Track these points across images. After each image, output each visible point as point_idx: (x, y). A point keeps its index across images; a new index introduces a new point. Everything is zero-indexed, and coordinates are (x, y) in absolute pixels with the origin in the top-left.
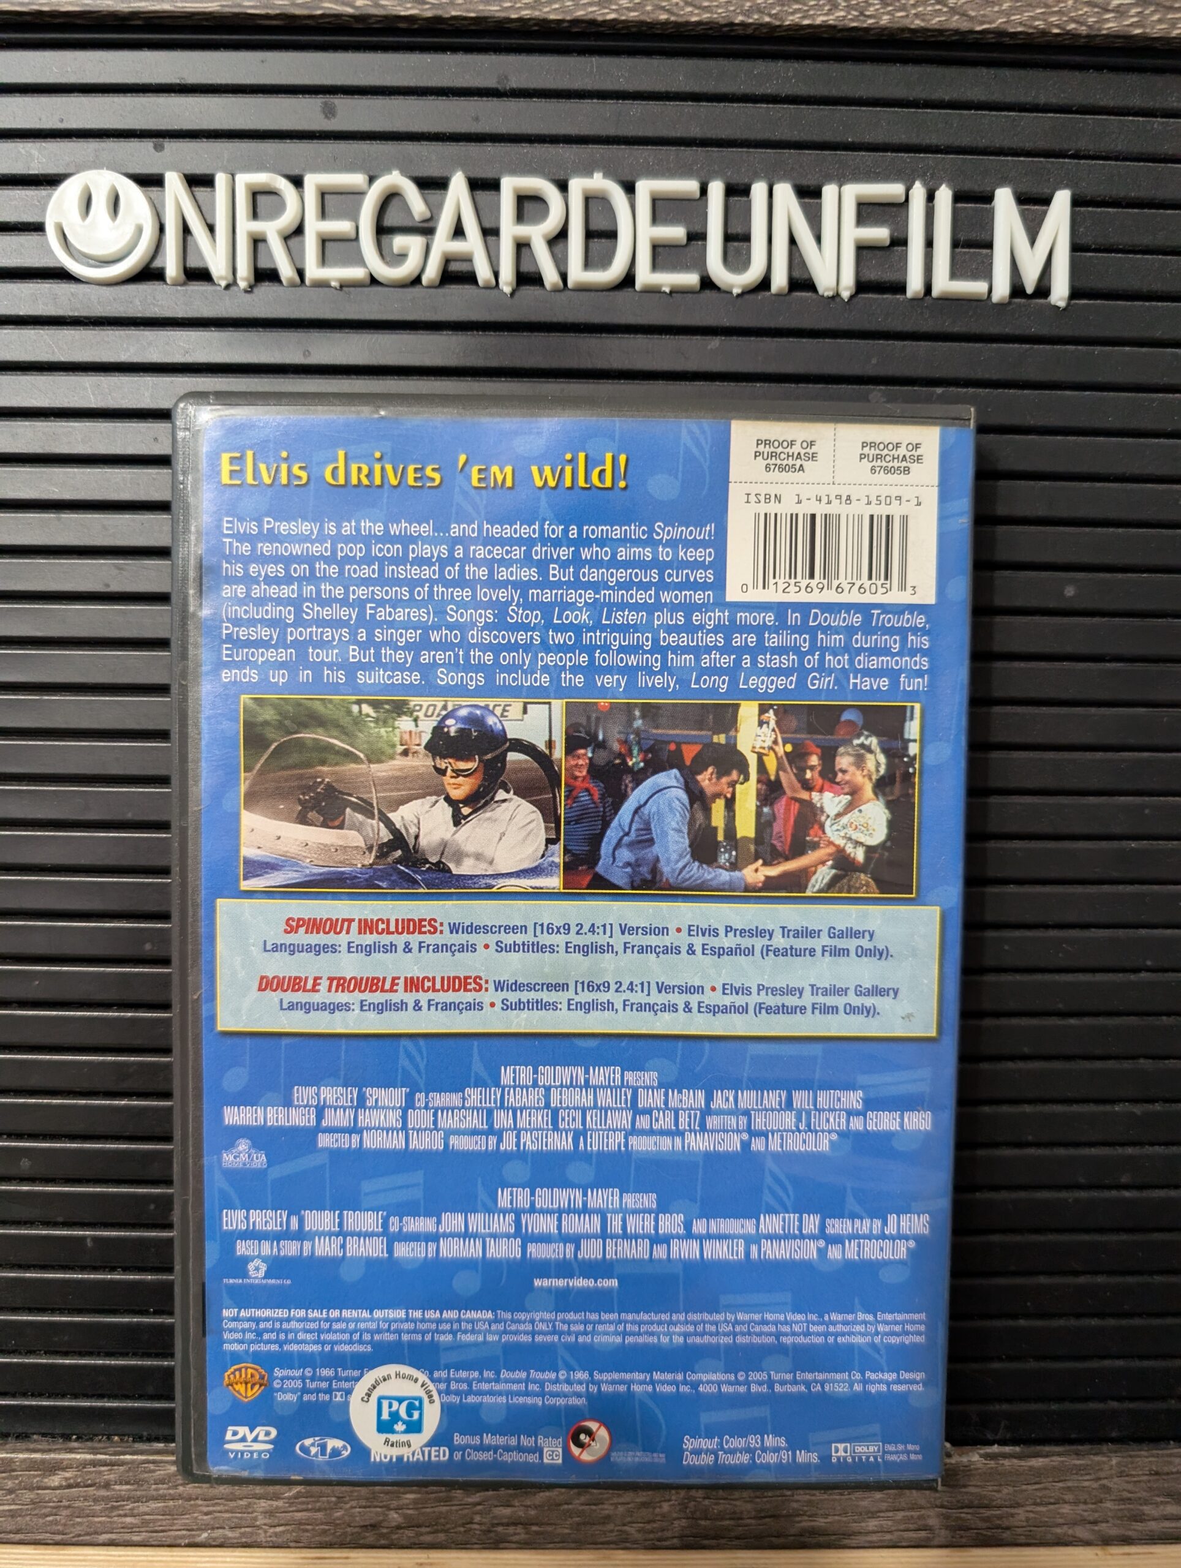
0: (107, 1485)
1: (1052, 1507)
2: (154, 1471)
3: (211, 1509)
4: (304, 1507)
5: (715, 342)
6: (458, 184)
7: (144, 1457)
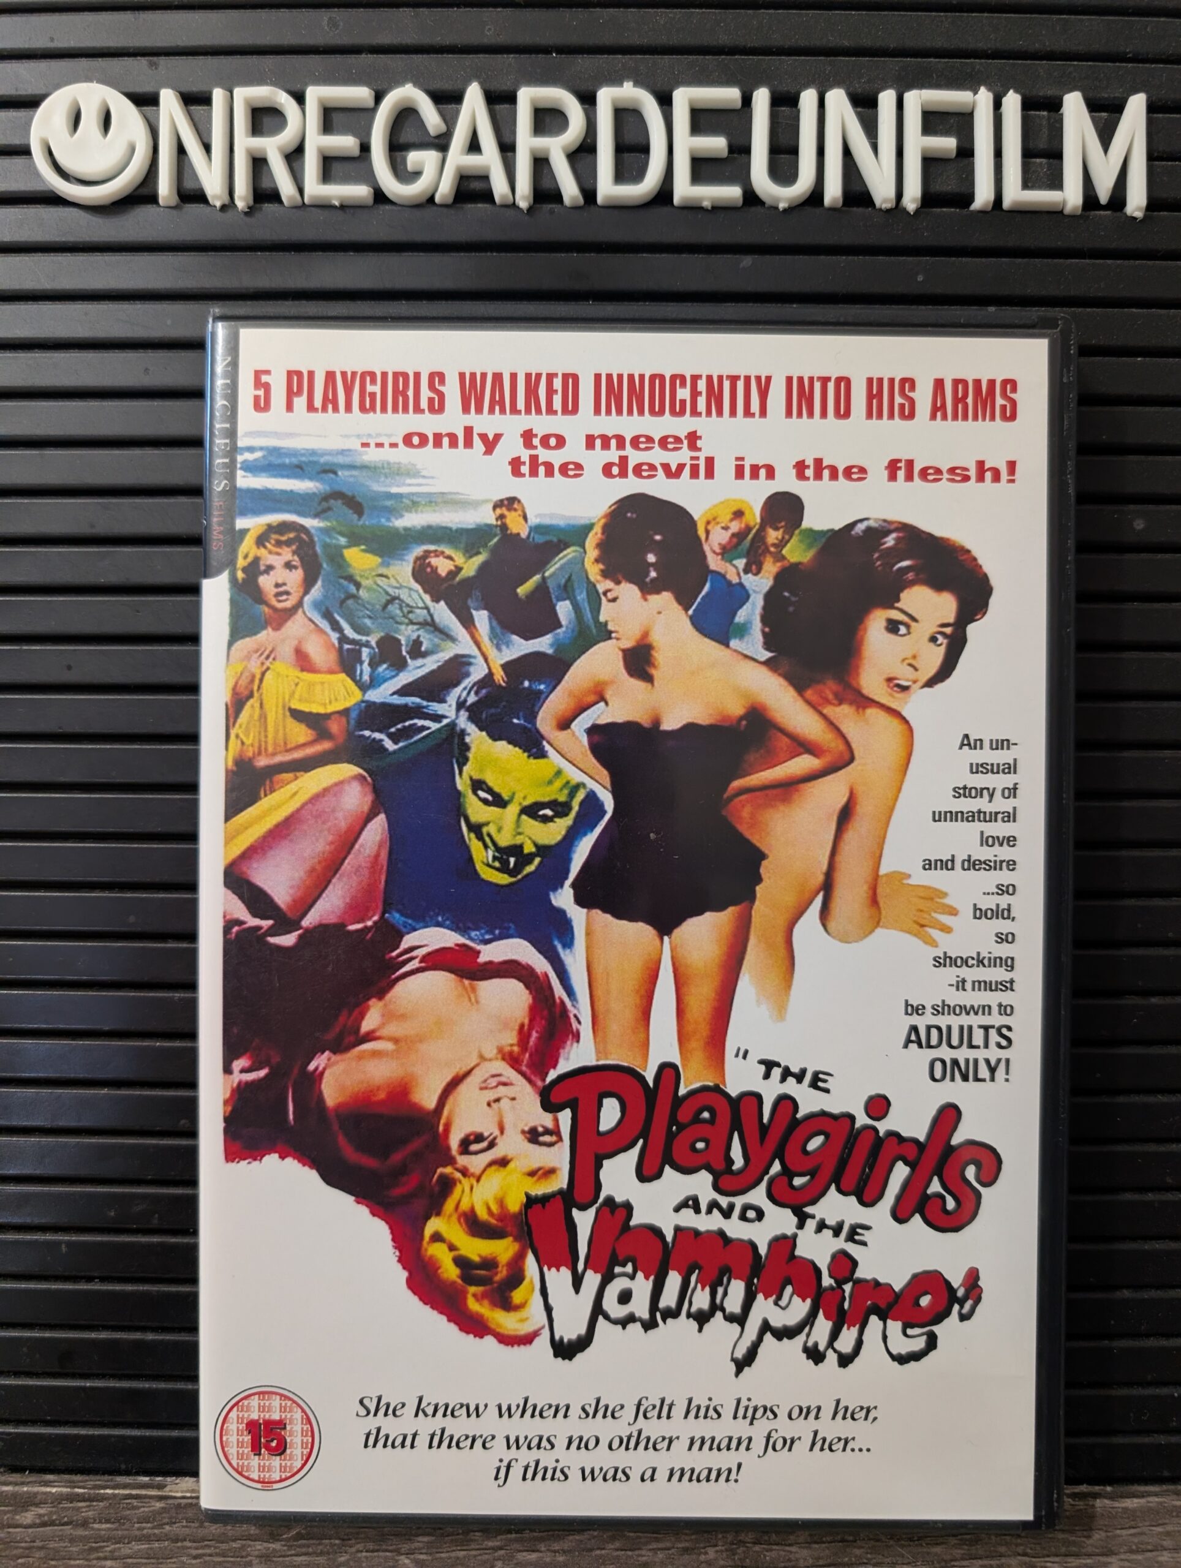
0: (85, 1524)
1: (1149, 1554)
2: (138, 1508)
3: (200, 1551)
4: (304, 1550)
5: (747, 261)
6: (474, 96)
7: (127, 1492)
